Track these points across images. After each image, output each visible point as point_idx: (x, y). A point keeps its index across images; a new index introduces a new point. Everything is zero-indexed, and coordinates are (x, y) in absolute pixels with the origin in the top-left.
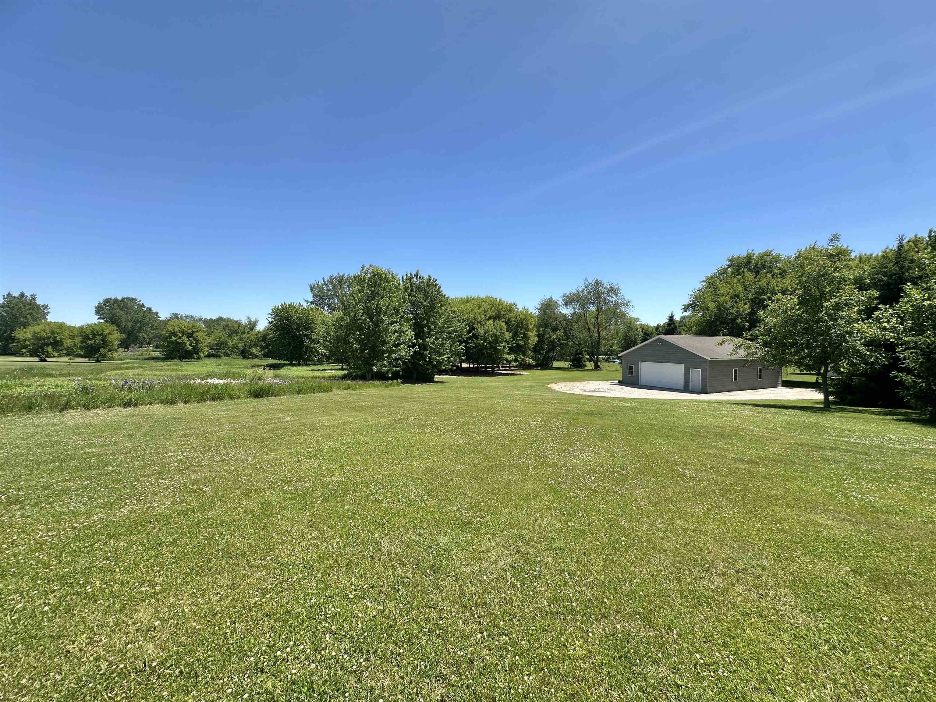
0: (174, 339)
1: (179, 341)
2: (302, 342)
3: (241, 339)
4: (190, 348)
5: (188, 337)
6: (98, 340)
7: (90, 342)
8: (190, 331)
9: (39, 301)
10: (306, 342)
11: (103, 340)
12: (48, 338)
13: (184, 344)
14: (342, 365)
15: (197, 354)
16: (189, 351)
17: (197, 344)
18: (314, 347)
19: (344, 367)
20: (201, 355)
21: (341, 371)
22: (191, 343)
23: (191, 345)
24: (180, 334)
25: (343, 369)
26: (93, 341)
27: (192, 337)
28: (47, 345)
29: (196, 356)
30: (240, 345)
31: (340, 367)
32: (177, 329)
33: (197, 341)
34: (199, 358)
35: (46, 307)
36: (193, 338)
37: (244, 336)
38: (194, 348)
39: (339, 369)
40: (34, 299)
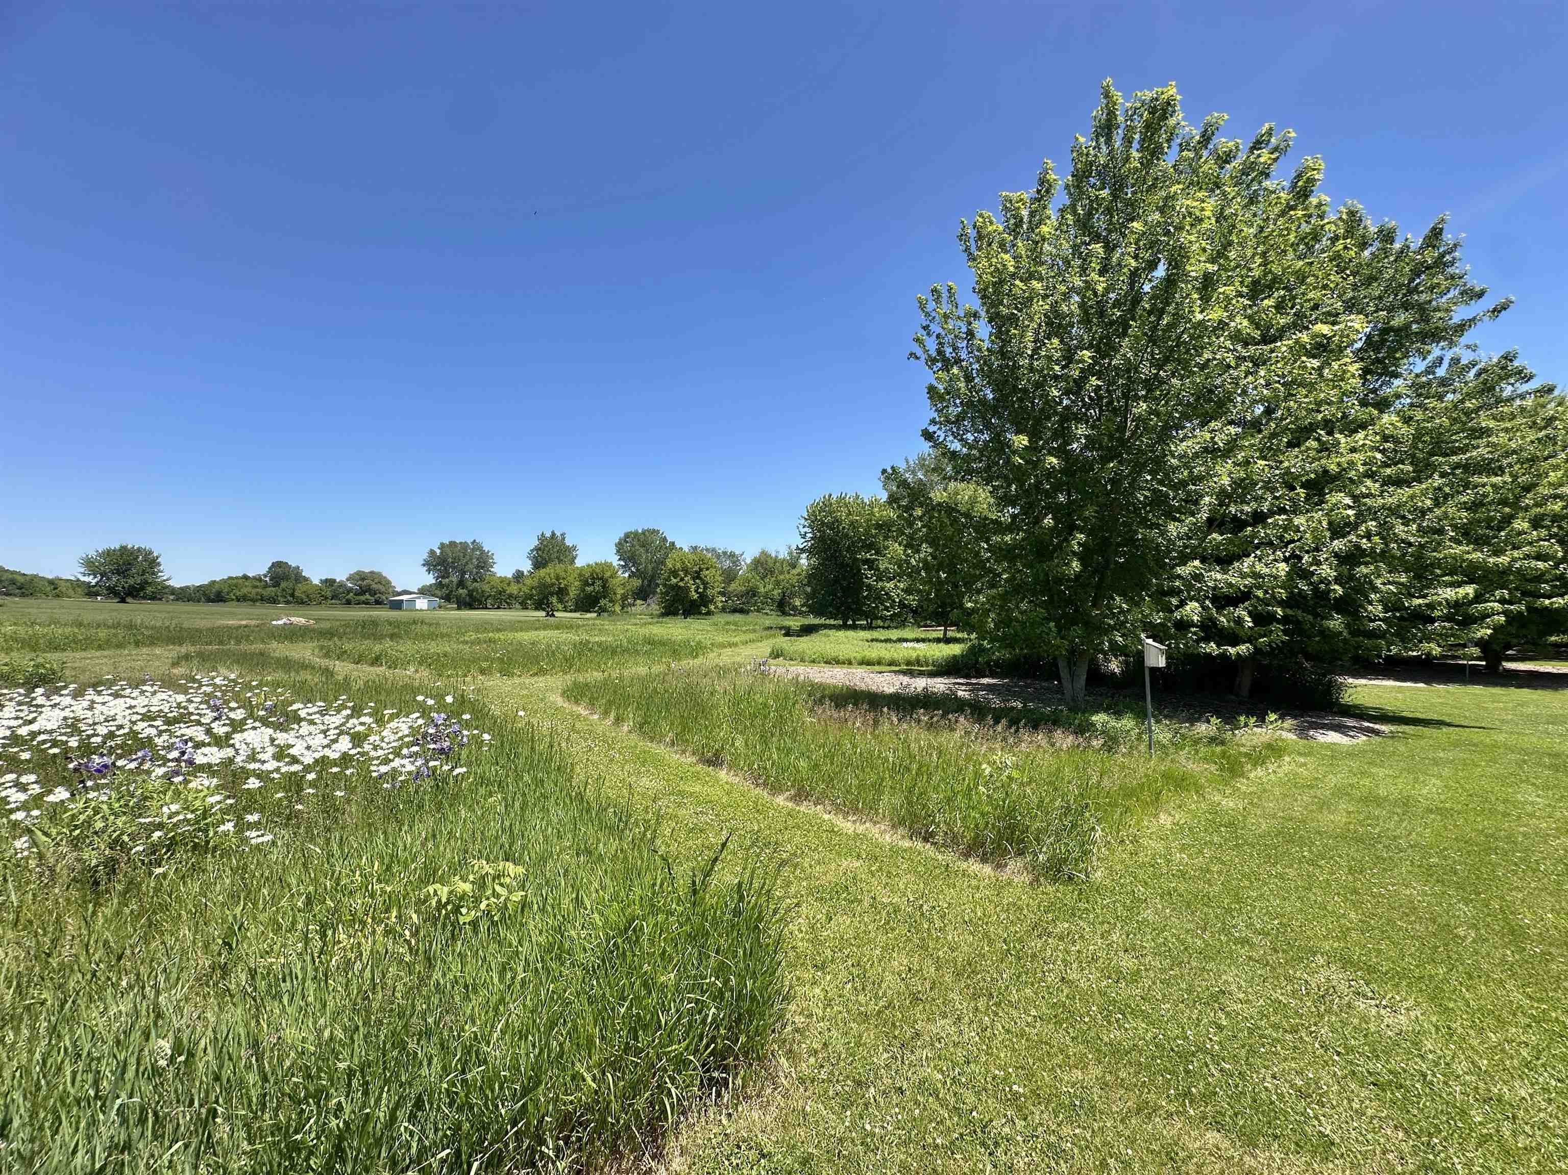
0: (674, 581)
1: (681, 584)
2: (857, 577)
3: (778, 583)
4: (696, 596)
5: (694, 579)
6: (598, 586)
7: (589, 589)
8: (696, 568)
9: (569, 542)
10: (867, 578)
11: (604, 587)
12: (553, 584)
13: (687, 589)
14: (946, 630)
15: (706, 606)
16: (695, 600)
17: (705, 588)
18: (883, 589)
19: (950, 634)
20: (712, 607)
21: (942, 645)
22: (698, 587)
23: (696, 591)
24: (682, 574)
25: (948, 641)
26: (591, 588)
27: (698, 577)
28: (552, 594)
29: (704, 610)
30: (775, 592)
31: (940, 635)
32: (678, 565)
33: (705, 584)
34: (709, 613)
35: (574, 548)
36: (701, 579)
37: (782, 577)
38: (702, 596)
39: (938, 640)
40: (564, 539)
